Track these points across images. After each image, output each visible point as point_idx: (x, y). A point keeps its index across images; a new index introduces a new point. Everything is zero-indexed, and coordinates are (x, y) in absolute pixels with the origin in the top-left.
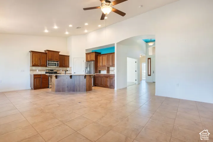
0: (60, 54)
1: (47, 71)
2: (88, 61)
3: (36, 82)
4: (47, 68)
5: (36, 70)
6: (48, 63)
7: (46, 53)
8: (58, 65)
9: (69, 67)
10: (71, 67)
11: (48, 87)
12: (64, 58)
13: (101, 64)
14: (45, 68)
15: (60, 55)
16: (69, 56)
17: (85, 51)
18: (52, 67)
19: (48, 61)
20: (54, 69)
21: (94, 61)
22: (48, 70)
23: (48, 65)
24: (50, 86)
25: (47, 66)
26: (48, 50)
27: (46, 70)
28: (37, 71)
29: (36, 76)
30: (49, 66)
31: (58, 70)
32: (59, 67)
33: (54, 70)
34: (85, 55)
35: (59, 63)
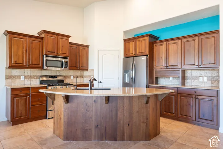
0: (70, 41)
1: (45, 79)
2: (128, 55)
3: (17, 106)
4: (44, 73)
5: (19, 77)
6: (47, 60)
7: (42, 38)
8: (66, 66)
9: (87, 70)
10: (93, 70)
11: (46, 117)
12: (79, 50)
13: (163, 63)
14: (38, 72)
15: (70, 43)
16: (88, 47)
17: (122, 34)
18: (53, 69)
19: (47, 56)
20: (58, 74)
21: (147, 56)
22: (46, 76)
23: (46, 66)
24: (50, 114)
25: (42, 68)
26: (45, 32)
27: (42, 76)
28: (23, 78)
29: (18, 92)
30: (49, 68)
31: (65, 77)
32: (70, 69)
33: (58, 76)
34: (123, 42)
35: (67, 60)
